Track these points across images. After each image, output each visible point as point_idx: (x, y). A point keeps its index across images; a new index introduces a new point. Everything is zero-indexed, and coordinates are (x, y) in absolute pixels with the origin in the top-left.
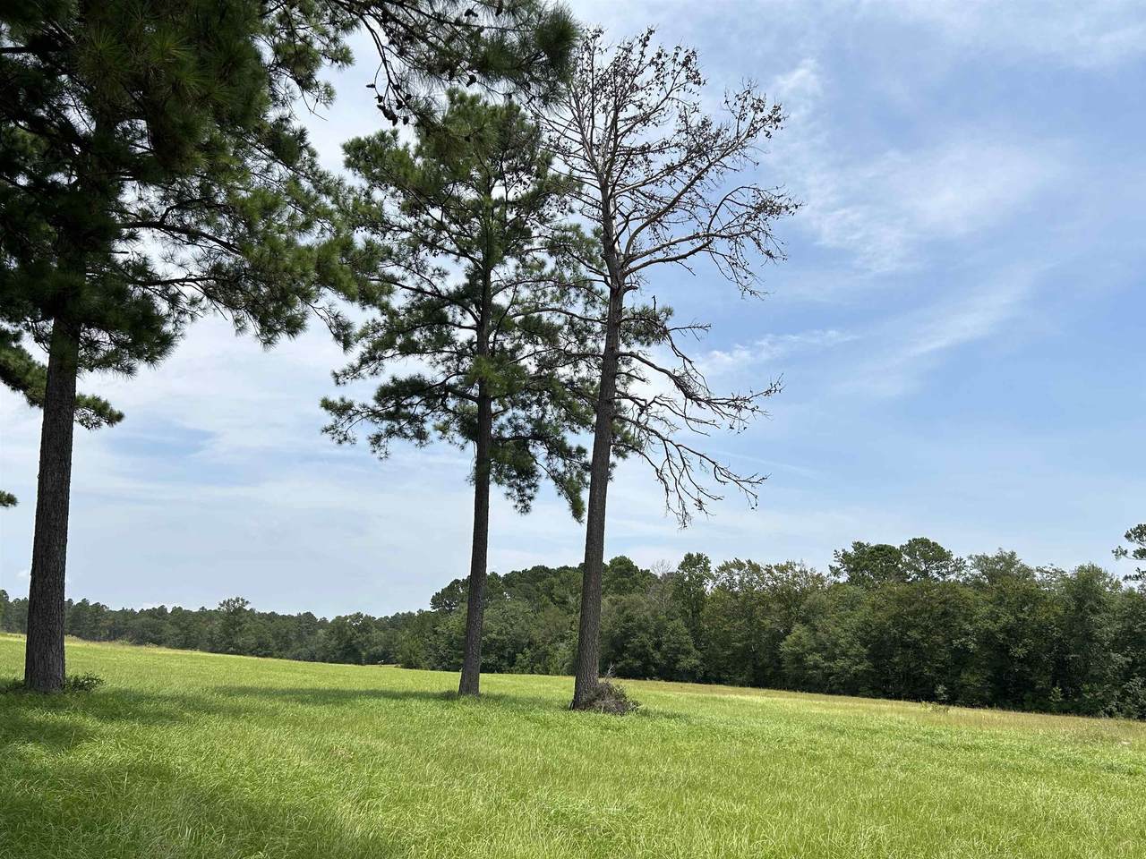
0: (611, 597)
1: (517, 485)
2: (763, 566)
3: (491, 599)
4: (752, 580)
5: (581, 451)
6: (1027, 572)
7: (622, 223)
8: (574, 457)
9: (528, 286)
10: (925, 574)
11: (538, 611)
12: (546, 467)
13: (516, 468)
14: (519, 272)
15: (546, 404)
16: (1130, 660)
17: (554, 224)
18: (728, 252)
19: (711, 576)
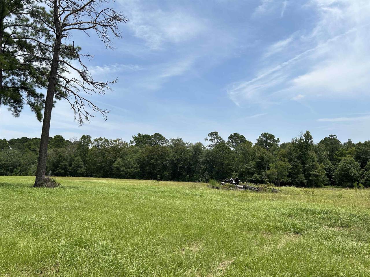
0: (53, 149)
1: (14, 106)
2: (109, 140)
3: (3, 149)
4: (105, 144)
5: (42, 95)
6: (184, 144)
7: (62, 11)
8: (39, 97)
9: (21, 28)
10: (157, 143)
11: (24, 153)
12: (26, 100)
13: (13, 99)
14: (17, 21)
15: (27, 75)
16: (205, 167)
17: (33, 5)
18: (102, 31)
19: (91, 143)
